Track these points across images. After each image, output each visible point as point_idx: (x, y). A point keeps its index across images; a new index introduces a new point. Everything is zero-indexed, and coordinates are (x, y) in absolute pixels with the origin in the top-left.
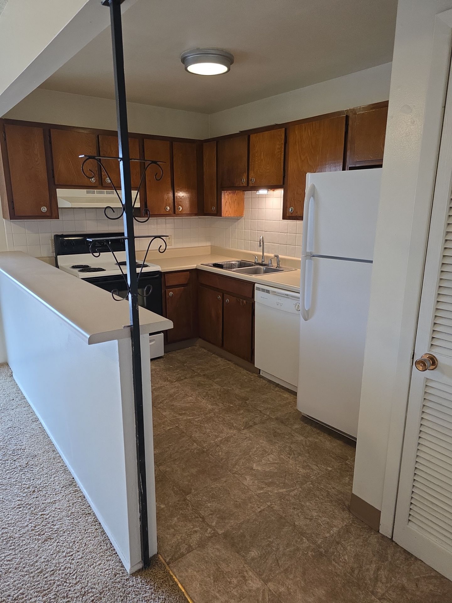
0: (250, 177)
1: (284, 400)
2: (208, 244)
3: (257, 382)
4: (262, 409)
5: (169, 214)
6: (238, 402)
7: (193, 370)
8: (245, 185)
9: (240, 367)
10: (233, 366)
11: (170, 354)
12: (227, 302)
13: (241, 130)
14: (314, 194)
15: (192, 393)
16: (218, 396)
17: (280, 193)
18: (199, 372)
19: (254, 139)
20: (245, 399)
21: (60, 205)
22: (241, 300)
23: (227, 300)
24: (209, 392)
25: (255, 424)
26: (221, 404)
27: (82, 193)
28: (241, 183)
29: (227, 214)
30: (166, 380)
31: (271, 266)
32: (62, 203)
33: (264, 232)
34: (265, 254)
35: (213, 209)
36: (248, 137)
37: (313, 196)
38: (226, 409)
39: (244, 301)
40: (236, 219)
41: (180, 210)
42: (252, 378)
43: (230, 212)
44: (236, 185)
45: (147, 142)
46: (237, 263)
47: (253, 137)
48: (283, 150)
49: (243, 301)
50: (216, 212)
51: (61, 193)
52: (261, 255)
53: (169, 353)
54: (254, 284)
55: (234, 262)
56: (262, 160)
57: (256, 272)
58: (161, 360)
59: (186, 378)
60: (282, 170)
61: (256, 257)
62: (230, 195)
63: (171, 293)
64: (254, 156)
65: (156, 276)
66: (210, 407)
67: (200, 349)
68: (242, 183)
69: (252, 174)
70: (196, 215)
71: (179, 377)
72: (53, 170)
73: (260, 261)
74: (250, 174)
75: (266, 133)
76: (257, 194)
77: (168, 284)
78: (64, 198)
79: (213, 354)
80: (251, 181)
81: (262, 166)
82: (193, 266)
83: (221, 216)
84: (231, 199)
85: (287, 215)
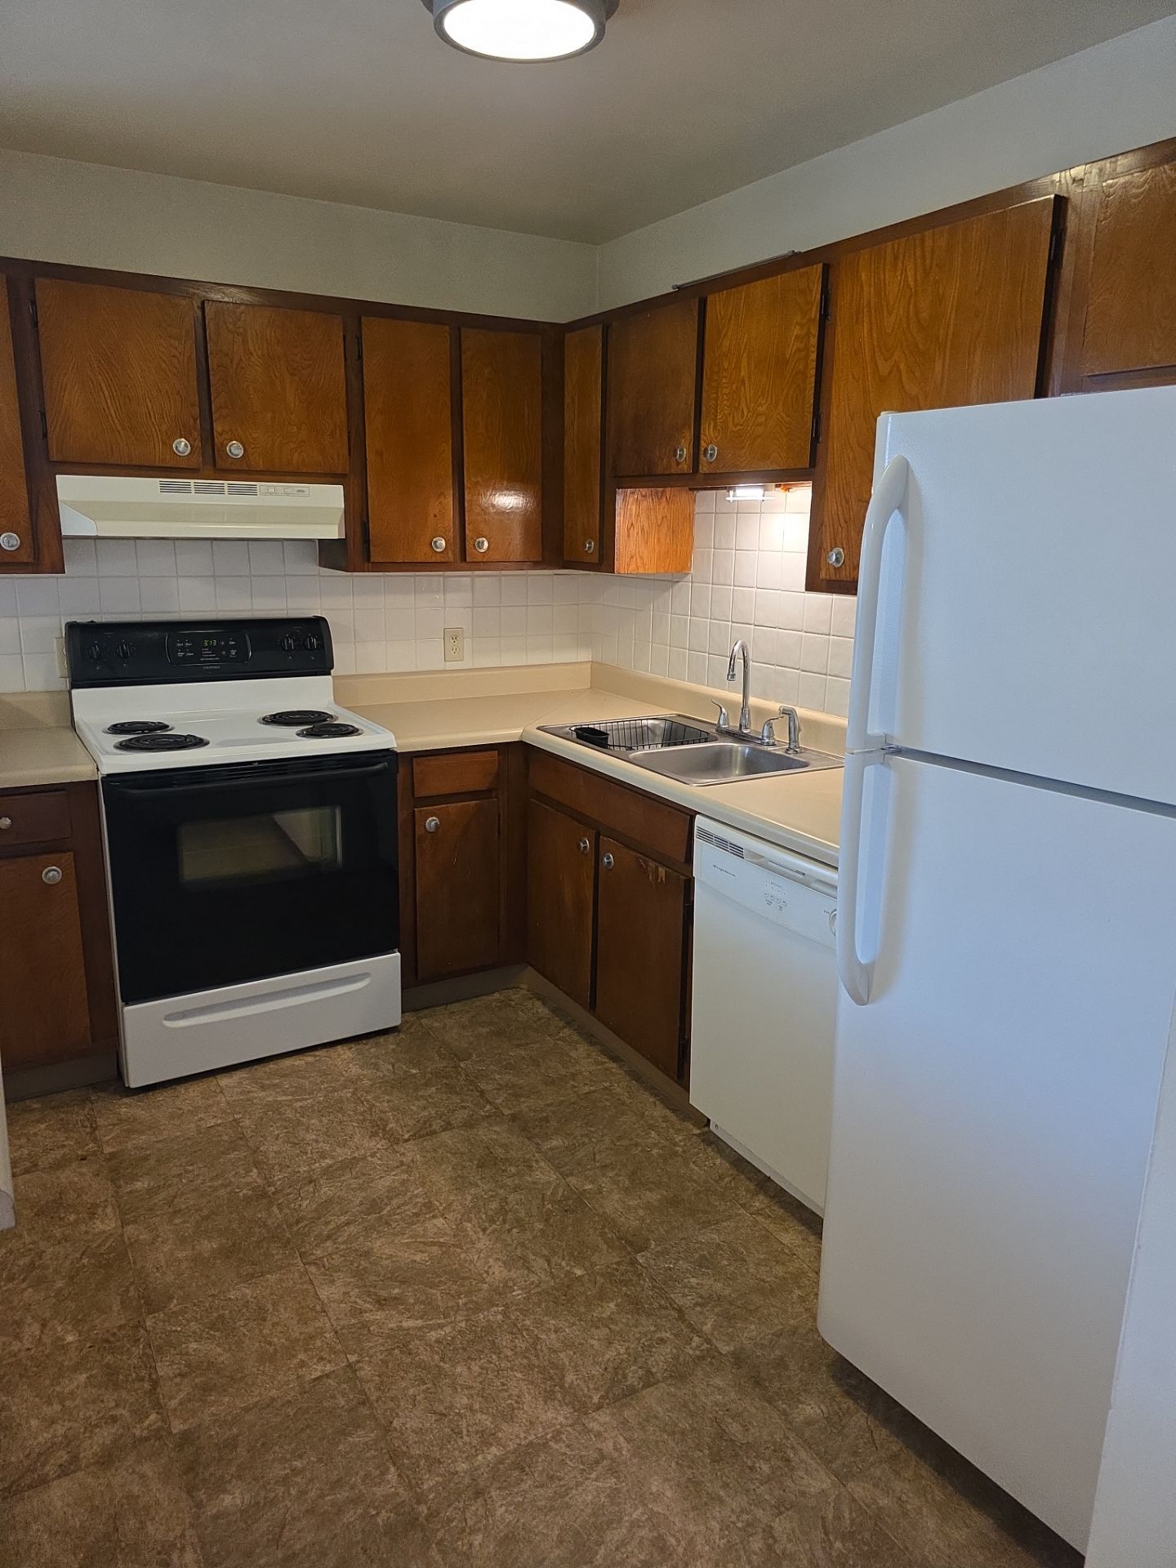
0: (702, 442)
1: (777, 1262)
2: (584, 656)
3: (692, 1166)
4: (686, 1302)
5: (443, 560)
6: (606, 1258)
7: (482, 1093)
8: (685, 467)
9: (646, 1089)
10: (621, 1085)
11: (426, 1017)
12: (609, 863)
13: (679, 283)
14: (904, 499)
15: (452, 1198)
16: (539, 1221)
17: (802, 495)
18: (499, 1101)
19: (718, 308)
20: (633, 1243)
21: (66, 531)
22: (652, 864)
23: (609, 858)
24: (511, 1198)
25: (649, 1380)
26: (539, 1264)
27: (146, 488)
28: (674, 464)
29: (633, 566)
30: (378, 1128)
31: (768, 744)
32: (73, 523)
33: (752, 627)
34: (752, 700)
35: (590, 548)
36: (700, 302)
37: (902, 507)
38: (553, 1288)
39: (660, 869)
40: (669, 581)
41: (482, 551)
42: (676, 1144)
43: (642, 558)
44: (660, 470)
45: (373, 329)
46: (662, 724)
47: (717, 305)
48: (814, 341)
49: (657, 868)
50: (595, 560)
51: (69, 487)
52: (739, 703)
53: (426, 1012)
54: (691, 815)
55: (650, 722)
56: (743, 381)
57: (715, 765)
58: (390, 1042)
59: (448, 1127)
60: (809, 417)
61: (723, 710)
62: (645, 503)
63: (432, 822)
64: (716, 370)
65: (378, 767)
66: (498, 1272)
67: (529, 1004)
68: (678, 463)
69: (708, 431)
70: (537, 564)
71: (428, 1121)
72: (43, 415)
73: (734, 725)
74: (702, 432)
75: (760, 288)
76: (727, 499)
77: (421, 792)
78: (78, 506)
79: (564, 1027)
80: (705, 456)
81: (743, 404)
82: (508, 733)
83: (614, 573)
84: (648, 518)
85: (823, 575)
